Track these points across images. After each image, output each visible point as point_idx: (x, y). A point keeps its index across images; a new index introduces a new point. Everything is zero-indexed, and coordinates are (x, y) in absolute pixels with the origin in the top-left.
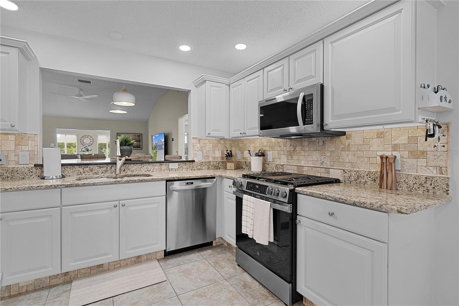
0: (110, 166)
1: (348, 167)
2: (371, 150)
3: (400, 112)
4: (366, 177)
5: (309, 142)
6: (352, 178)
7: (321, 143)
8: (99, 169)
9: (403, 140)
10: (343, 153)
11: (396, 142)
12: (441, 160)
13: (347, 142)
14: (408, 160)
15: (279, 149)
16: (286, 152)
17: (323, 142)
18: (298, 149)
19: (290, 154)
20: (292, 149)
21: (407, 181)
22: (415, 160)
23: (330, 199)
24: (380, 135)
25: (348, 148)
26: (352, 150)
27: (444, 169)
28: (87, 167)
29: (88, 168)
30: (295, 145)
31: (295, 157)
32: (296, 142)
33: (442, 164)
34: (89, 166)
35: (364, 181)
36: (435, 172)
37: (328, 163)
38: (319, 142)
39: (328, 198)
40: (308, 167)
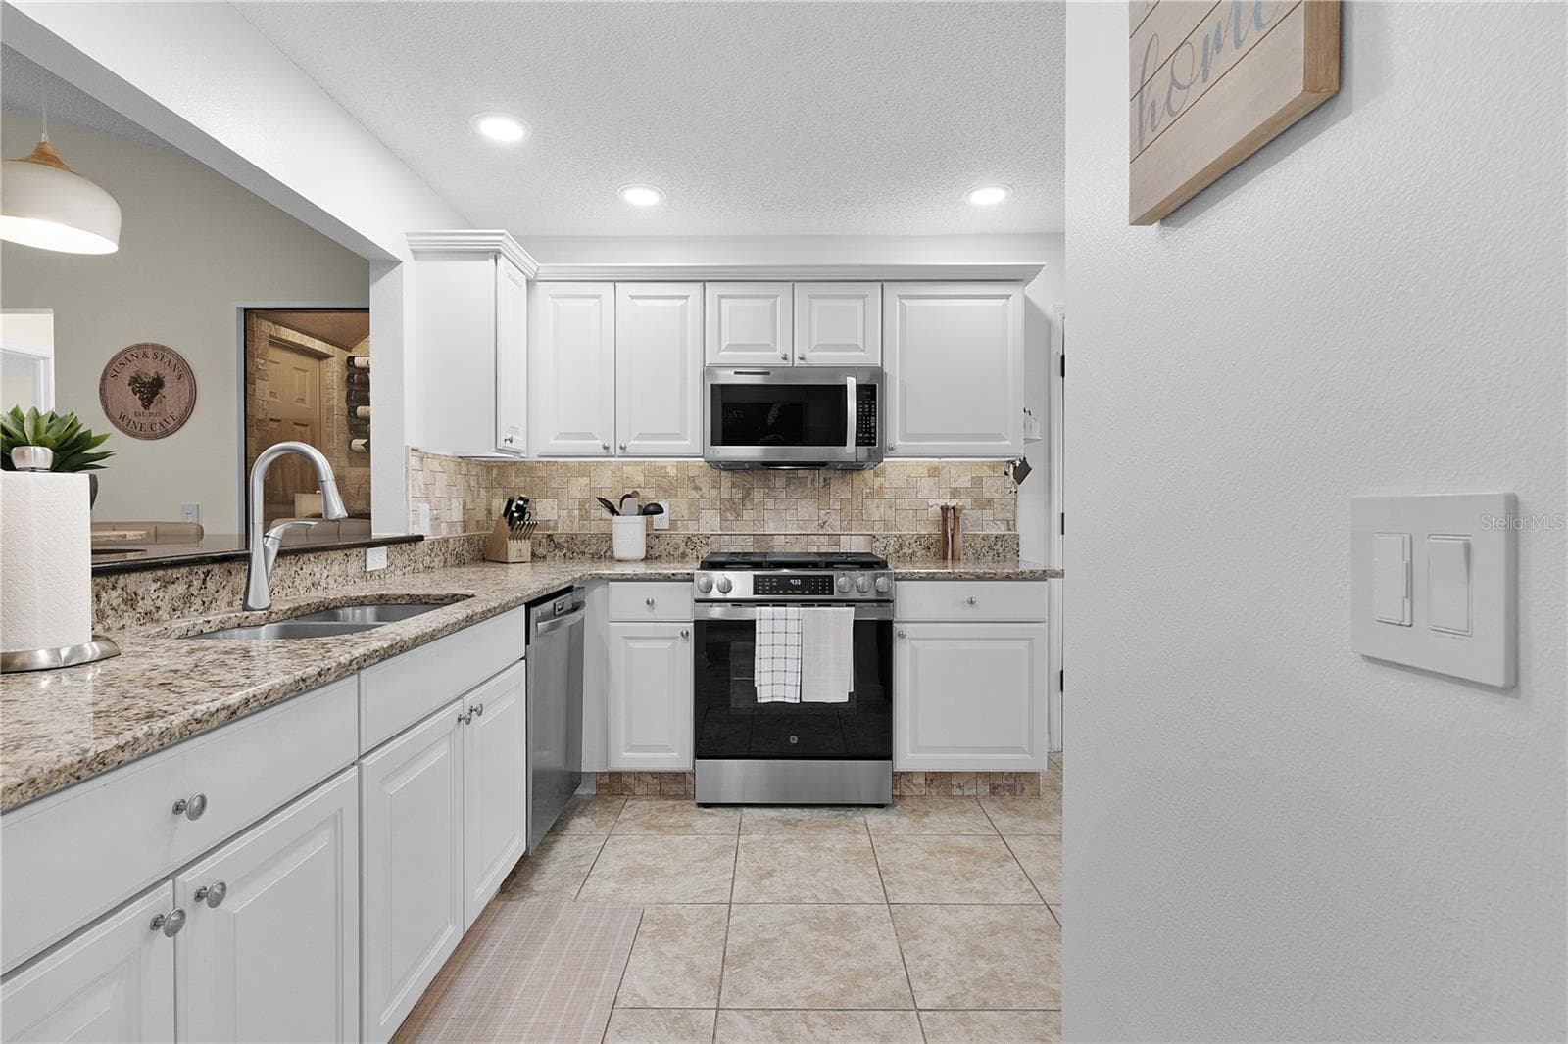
0: (202, 570)
1: (878, 531)
2: (919, 497)
3: (1007, 442)
4: (914, 545)
5: (789, 479)
6: (891, 550)
7: (818, 484)
8: (161, 594)
9: (964, 482)
10: (869, 502)
11: (956, 485)
12: (1009, 511)
13: (878, 481)
14: (971, 512)
15: (694, 494)
16: (718, 503)
17: (825, 480)
18: (757, 494)
19: (733, 508)
20: (740, 496)
21: (973, 544)
22: (980, 512)
23: (968, 576)
24: (934, 472)
25: (876, 494)
26: (887, 496)
27: (1012, 522)
28: (114, 588)
29: (119, 591)
30: (748, 486)
31: (747, 515)
32: (749, 479)
33: (1010, 516)
34: (122, 580)
35: (911, 551)
36: (1002, 529)
37: (835, 524)
38: (813, 480)
39: (964, 576)
40: (785, 535)
